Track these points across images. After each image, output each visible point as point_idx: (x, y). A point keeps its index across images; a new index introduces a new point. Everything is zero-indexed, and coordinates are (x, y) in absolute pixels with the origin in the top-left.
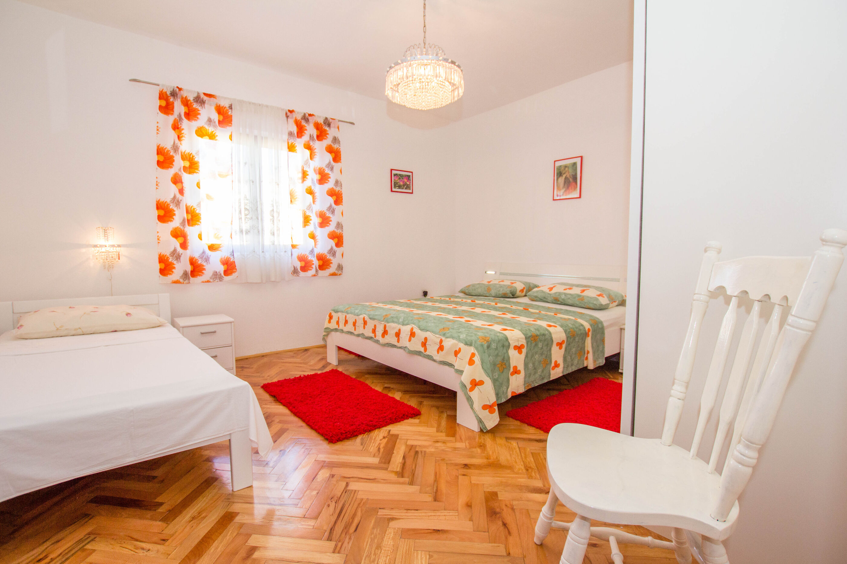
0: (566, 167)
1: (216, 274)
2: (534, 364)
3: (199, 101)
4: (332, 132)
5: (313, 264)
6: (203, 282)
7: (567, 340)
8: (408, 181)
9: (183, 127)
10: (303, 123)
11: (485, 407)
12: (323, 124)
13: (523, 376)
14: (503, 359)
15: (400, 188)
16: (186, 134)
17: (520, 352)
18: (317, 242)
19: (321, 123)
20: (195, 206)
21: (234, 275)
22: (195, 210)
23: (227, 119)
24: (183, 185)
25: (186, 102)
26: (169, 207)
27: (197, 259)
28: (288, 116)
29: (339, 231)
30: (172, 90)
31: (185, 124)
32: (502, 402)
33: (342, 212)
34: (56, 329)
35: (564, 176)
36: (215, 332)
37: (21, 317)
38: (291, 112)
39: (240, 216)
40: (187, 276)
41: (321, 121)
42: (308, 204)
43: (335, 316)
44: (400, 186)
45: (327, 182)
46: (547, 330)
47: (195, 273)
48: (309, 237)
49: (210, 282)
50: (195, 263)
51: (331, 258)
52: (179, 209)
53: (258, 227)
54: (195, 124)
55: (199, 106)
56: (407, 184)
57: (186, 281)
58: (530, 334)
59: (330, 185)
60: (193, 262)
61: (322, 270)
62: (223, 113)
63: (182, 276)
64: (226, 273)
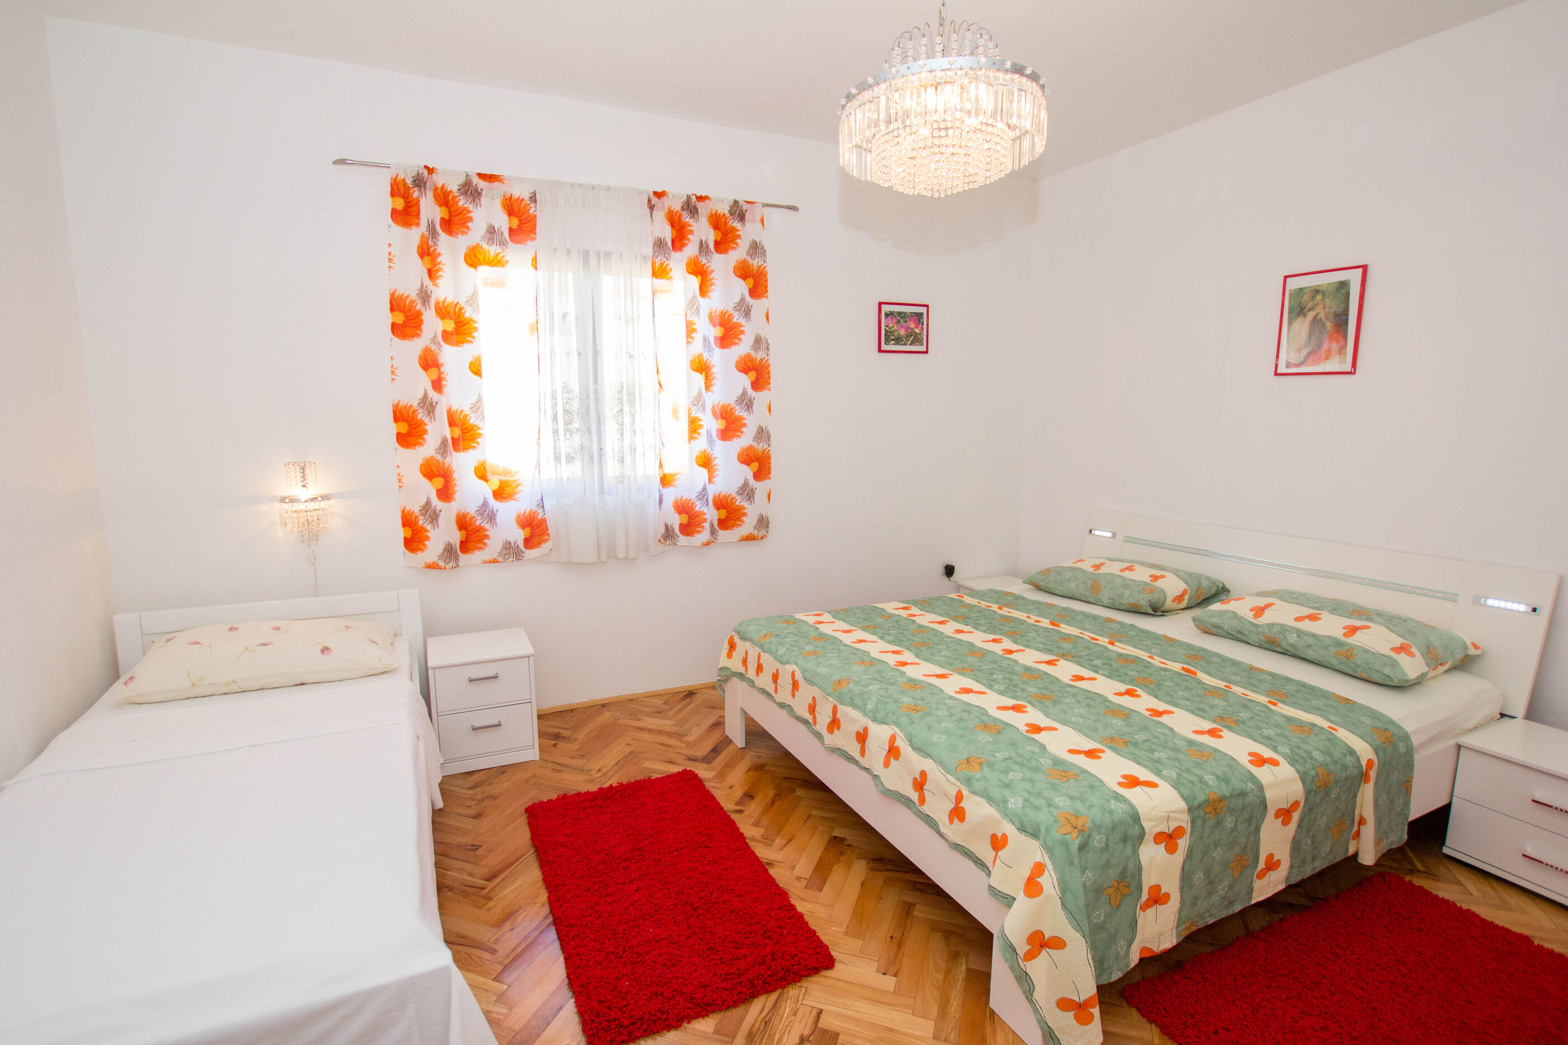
0: (1316, 291)
1: (508, 546)
2: (1208, 872)
3: (469, 192)
4: (748, 232)
5: (705, 520)
6: (485, 562)
7: (1306, 801)
8: (916, 327)
9: (439, 251)
10: (686, 218)
11: (1065, 1004)
12: (728, 215)
13: (1177, 906)
14: (1123, 873)
15: (898, 344)
16: (445, 264)
17: (1171, 849)
18: (714, 472)
19: (724, 215)
20: (467, 411)
21: (546, 547)
22: (468, 418)
23: (526, 225)
24: (442, 370)
25: (443, 198)
26: (417, 416)
27: (474, 517)
28: (654, 206)
29: (761, 447)
30: (414, 174)
31: (444, 243)
32: (1112, 981)
33: (770, 405)
34: (191, 684)
35: (1311, 315)
36: (496, 677)
37: (153, 642)
38: (659, 195)
39: (556, 427)
40: (451, 556)
41: (724, 209)
42: (695, 393)
43: (740, 645)
44: (899, 338)
45: (737, 343)
46: (1252, 778)
47: (470, 545)
48: (697, 462)
49: (498, 562)
50: (471, 525)
51: (745, 504)
52: (433, 421)
53: (591, 448)
54: (462, 242)
55: (470, 203)
56: (916, 333)
57: (451, 564)
58: (1201, 798)
59: (743, 347)
60: (463, 523)
61: (726, 529)
62: (519, 212)
63: (443, 554)
64: (529, 543)
